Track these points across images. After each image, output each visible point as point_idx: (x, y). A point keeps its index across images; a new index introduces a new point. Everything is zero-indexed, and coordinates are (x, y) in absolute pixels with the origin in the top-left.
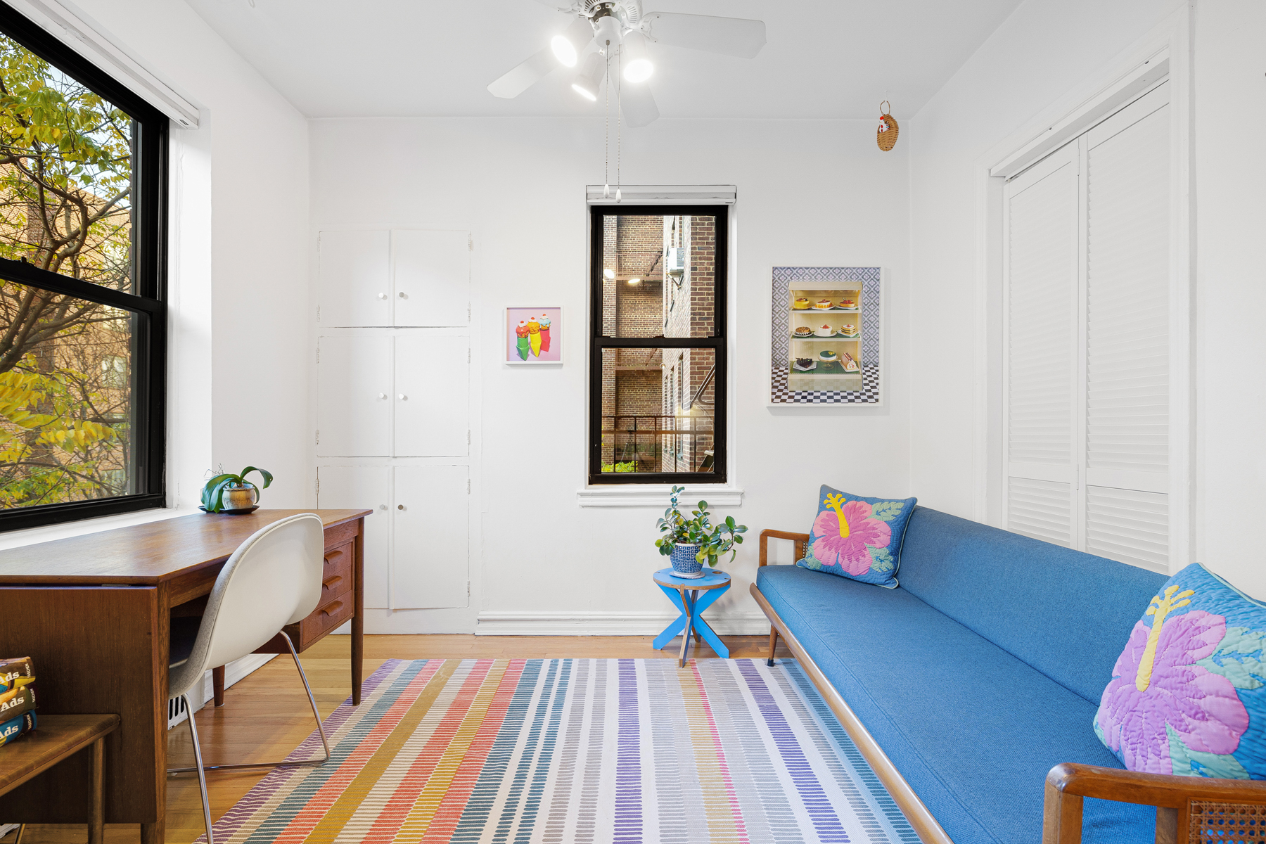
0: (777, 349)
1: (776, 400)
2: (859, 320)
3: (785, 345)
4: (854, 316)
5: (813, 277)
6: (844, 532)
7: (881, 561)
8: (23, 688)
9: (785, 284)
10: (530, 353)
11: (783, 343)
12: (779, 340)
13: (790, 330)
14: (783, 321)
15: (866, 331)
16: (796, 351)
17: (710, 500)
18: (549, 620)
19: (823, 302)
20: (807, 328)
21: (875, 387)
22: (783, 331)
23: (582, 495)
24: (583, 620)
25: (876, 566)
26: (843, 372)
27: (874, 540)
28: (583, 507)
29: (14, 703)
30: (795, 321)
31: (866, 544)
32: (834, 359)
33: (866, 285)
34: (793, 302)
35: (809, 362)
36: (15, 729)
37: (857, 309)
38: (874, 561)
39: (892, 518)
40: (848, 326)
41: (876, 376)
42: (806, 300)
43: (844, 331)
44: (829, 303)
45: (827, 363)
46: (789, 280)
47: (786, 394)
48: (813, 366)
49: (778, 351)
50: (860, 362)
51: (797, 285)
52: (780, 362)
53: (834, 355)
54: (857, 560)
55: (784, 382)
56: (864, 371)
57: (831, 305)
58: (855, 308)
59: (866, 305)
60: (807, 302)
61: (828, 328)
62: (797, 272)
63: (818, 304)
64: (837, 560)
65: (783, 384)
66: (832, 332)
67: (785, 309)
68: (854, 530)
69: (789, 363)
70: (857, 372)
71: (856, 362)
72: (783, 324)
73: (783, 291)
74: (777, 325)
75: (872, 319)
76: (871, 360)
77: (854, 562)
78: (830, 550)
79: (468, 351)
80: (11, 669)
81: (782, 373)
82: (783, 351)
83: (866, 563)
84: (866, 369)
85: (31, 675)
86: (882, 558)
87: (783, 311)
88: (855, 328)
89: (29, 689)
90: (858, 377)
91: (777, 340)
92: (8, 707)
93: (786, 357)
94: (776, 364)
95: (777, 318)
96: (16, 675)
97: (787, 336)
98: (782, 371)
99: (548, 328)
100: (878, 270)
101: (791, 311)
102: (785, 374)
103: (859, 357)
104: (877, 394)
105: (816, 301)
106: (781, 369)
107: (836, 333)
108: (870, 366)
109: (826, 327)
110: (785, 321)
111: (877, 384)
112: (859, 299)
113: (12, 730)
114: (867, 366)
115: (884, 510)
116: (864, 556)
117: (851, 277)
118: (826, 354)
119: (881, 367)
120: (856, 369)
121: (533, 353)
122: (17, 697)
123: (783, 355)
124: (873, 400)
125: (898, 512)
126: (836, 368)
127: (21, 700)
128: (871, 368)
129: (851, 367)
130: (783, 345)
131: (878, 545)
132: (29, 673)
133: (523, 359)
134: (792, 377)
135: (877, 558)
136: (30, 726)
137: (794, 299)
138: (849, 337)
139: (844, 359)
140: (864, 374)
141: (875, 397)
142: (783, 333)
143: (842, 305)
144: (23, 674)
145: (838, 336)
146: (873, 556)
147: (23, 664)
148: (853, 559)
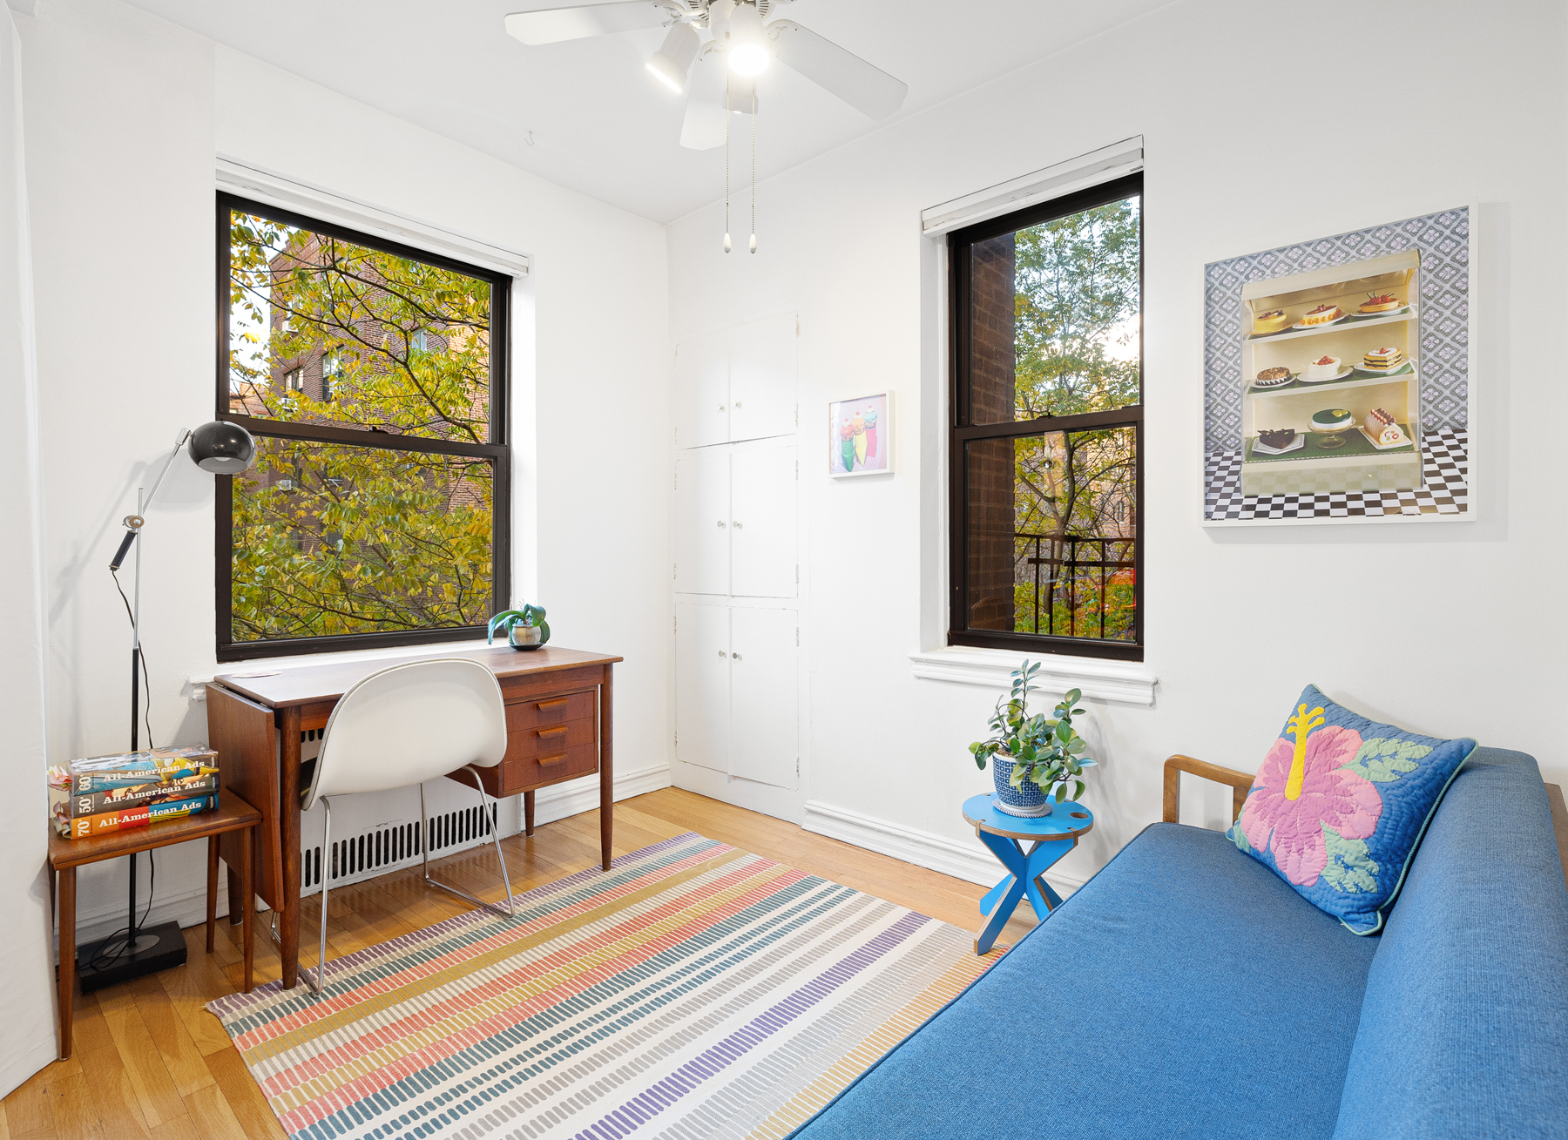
0: (1219, 418)
1: (1216, 515)
2: (1411, 337)
3: (1236, 408)
4: (1398, 327)
5: (1296, 265)
6: (1293, 790)
7: (1347, 867)
8: (207, 775)
9: (1234, 292)
10: (855, 461)
11: (1231, 405)
12: (1223, 399)
13: (1245, 377)
14: (1231, 363)
15: (1431, 355)
16: (1258, 416)
17: (1086, 688)
18: (879, 831)
19: (1319, 310)
20: (1281, 370)
21: (1457, 479)
22: (1230, 382)
23: (917, 660)
24: (918, 842)
25: (1333, 875)
26: (1369, 449)
27: (1341, 817)
28: (919, 678)
29: (197, 785)
30: (1256, 360)
31: (1322, 822)
32: (1346, 424)
33: (1431, 255)
34: (1252, 323)
35: (1289, 436)
36: (199, 805)
37: (1404, 312)
38: (1331, 862)
39: (1389, 778)
40: (1382, 351)
41: (1459, 453)
42: (1280, 314)
43: (1370, 363)
44: (1333, 311)
45: (1330, 434)
46: (1242, 283)
47: (1239, 502)
48: (1298, 444)
49: (1219, 422)
50: (1414, 426)
51: (1259, 289)
52: (1224, 443)
53: (1348, 416)
54: (1300, 851)
55: (1233, 478)
56: (1425, 445)
57: (1338, 314)
58: (1399, 310)
59: (1430, 298)
60: (1283, 318)
61: (1330, 362)
62: (1260, 263)
63: (1306, 318)
64: (1268, 844)
65: (1232, 484)
66: (1341, 369)
67: (1235, 340)
68: (1309, 788)
69: (1244, 441)
70: (1408, 449)
71: (1403, 427)
72: (1231, 368)
73: (1229, 306)
74: (1218, 372)
75: (1447, 326)
76: (1446, 418)
77: (1294, 856)
78: (1262, 819)
79: (795, 464)
80: (199, 759)
81: (1228, 463)
82: (1231, 421)
83: (1312, 864)
84: (1430, 439)
85: (215, 766)
86: (1349, 860)
87: (1230, 344)
88: (1401, 356)
89: (212, 777)
90: (1412, 458)
91: (1219, 400)
92: (191, 787)
93: (1236, 431)
94: (1212, 444)
95: (1218, 359)
96: (202, 764)
97: (1238, 391)
98: (1230, 458)
99: (875, 424)
100: (1463, 215)
101: (1247, 342)
102: (1235, 463)
103: (1412, 415)
104: (1464, 492)
105: (1302, 312)
106: (1226, 454)
107: (1351, 370)
108: (1441, 432)
109: (1325, 361)
110: (1235, 363)
111: (1464, 471)
112: (1412, 289)
113: (196, 805)
114: (1435, 433)
115: (1379, 757)
116: (1312, 847)
117: (1389, 246)
118: (1326, 416)
119: (1471, 434)
120: (1403, 441)
121: (858, 460)
122: (200, 781)
123: (1231, 427)
124: (1453, 508)
125: (1409, 767)
126: (1355, 442)
127: (203, 784)
128: (1445, 437)
129: (1390, 437)
130: (1231, 409)
131: (1345, 830)
132: (213, 764)
133: (849, 470)
134: (1249, 468)
135: (1338, 858)
136: (212, 806)
137: (1253, 316)
138: (1384, 375)
139: (1372, 423)
140: (1426, 450)
141: (1458, 500)
142: (1231, 386)
143: (1367, 309)
144: (208, 764)
145: (1357, 375)
146: (1331, 852)
147: (210, 757)
148: (1294, 849)
